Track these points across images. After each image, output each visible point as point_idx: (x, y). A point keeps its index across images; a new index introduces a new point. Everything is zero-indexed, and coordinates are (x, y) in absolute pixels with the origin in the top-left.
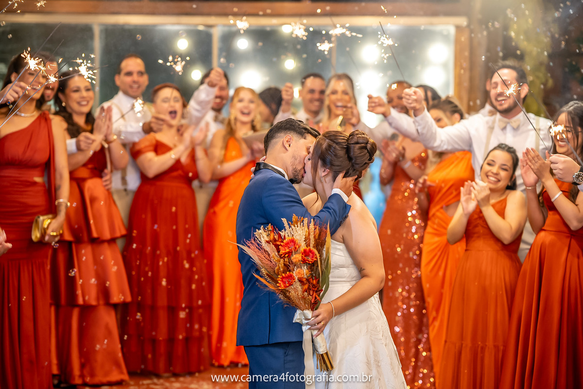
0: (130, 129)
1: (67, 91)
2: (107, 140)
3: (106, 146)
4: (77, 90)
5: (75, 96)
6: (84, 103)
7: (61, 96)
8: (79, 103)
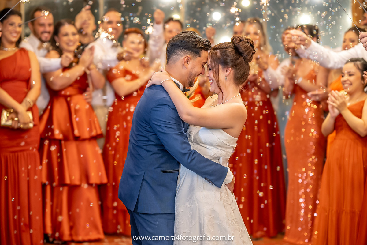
0: (109, 58)
1: (60, 35)
2: (89, 68)
3: (88, 72)
4: (66, 35)
5: (65, 39)
6: (71, 44)
7: (56, 38)
8: (68, 44)
